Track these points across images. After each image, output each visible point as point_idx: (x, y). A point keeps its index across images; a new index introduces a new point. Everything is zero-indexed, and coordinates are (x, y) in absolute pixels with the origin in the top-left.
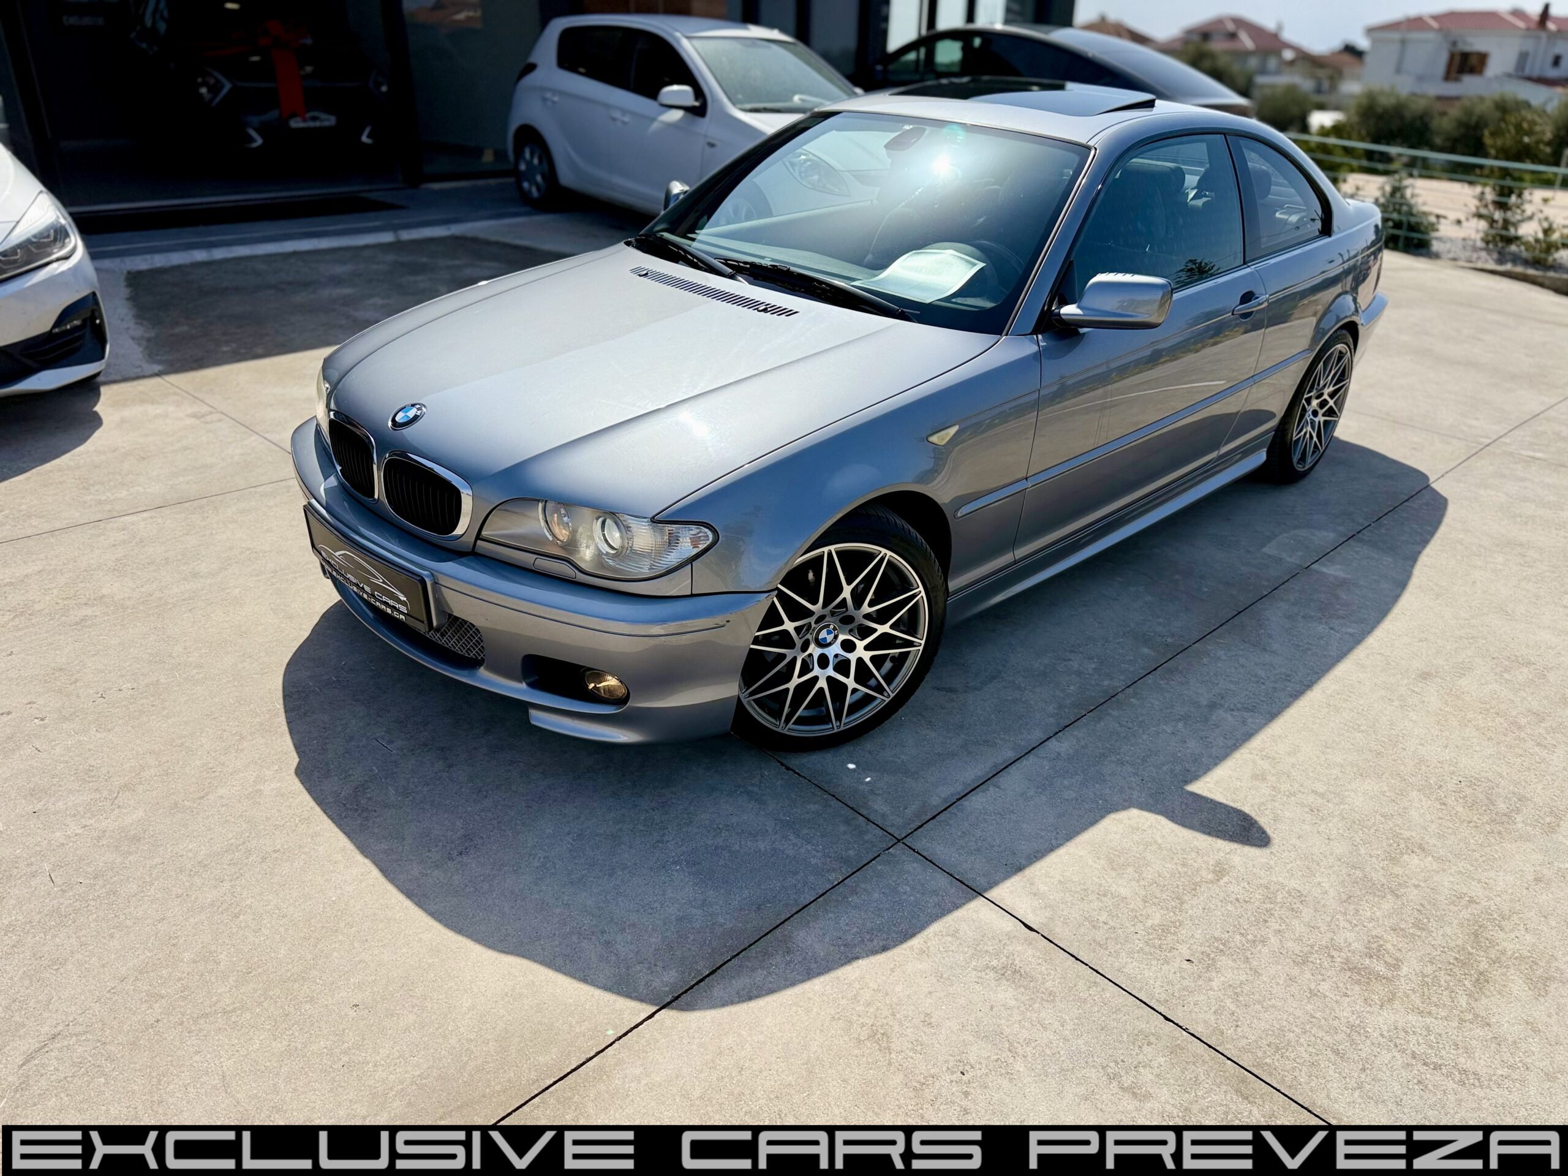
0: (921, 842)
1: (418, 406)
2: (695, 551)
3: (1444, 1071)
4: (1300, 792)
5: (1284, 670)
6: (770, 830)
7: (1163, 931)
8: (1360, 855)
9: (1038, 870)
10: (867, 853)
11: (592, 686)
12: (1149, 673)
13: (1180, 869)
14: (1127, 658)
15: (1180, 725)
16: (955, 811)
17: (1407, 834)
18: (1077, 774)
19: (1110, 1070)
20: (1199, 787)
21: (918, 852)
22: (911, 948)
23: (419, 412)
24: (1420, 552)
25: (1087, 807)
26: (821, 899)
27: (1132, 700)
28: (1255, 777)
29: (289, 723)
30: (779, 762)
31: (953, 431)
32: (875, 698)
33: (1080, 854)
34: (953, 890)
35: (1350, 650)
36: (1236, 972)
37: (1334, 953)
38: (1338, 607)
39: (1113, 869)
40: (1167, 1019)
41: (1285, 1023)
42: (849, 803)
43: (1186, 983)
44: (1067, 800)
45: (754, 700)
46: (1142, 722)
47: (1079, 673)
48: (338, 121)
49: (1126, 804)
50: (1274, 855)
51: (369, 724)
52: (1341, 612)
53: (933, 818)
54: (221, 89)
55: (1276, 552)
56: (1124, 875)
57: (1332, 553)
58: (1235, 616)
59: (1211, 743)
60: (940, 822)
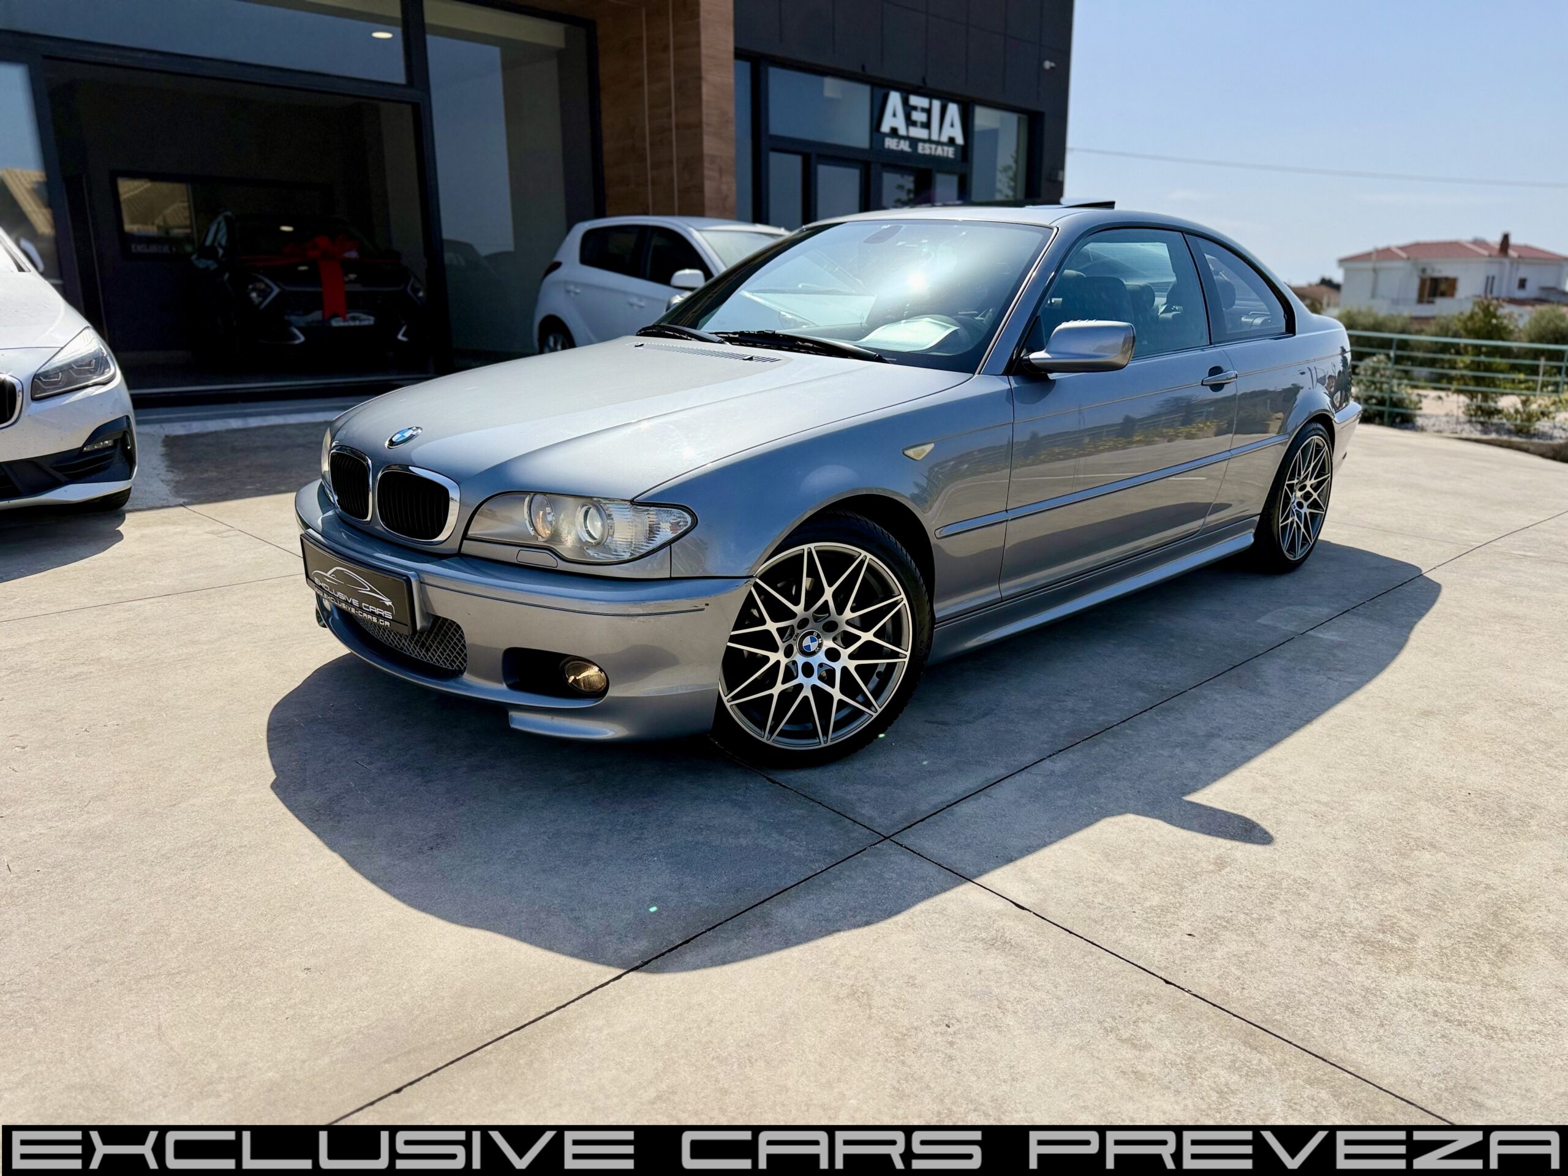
0: (910, 839)
1: (415, 428)
2: (675, 534)
3: (1469, 1026)
4: (1303, 801)
5: (1281, 709)
6: (753, 829)
7: (1162, 910)
8: (1368, 851)
9: (1030, 861)
10: (853, 847)
11: (571, 679)
12: (1145, 711)
13: (1179, 862)
14: (1122, 700)
15: (1178, 751)
16: (946, 815)
17: (1416, 835)
18: (1071, 787)
19: (1106, 1025)
20: (1198, 798)
21: (905, 847)
22: (896, 923)
23: (415, 433)
24: (1416, 622)
25: (1082, 812)
26: (803, 884)
27: (1126, 731)
28: (1255, 790)
29: (270, 749)
30: (765, 775)
32: (862, 713)
33: (1074, 849)
34: (942, 877)
35: (1349, 694)
36: (1240, 944)
37: (1345, 929)
38: (1335, 662)
39: (1108, 861)
40: (1167, 982)
41: (1294, 987)
42: (835, 809)
43: (1188, 953)
44: (1062, 807)
45: (738, 706)
46: (1138, 748)
47: (1073, 711)
48: (375, 321)
49: (1122, 810)
50: (1278, 851)
51: (350, 750)
52: (1339, 667)
53: (923, 820)
54: (270, 293)
55: (1270, 623)
56: (1121, 866)
57: (1327, 623)
58: (1231, 669)
59: (1210, 764)
60: (929, 823)
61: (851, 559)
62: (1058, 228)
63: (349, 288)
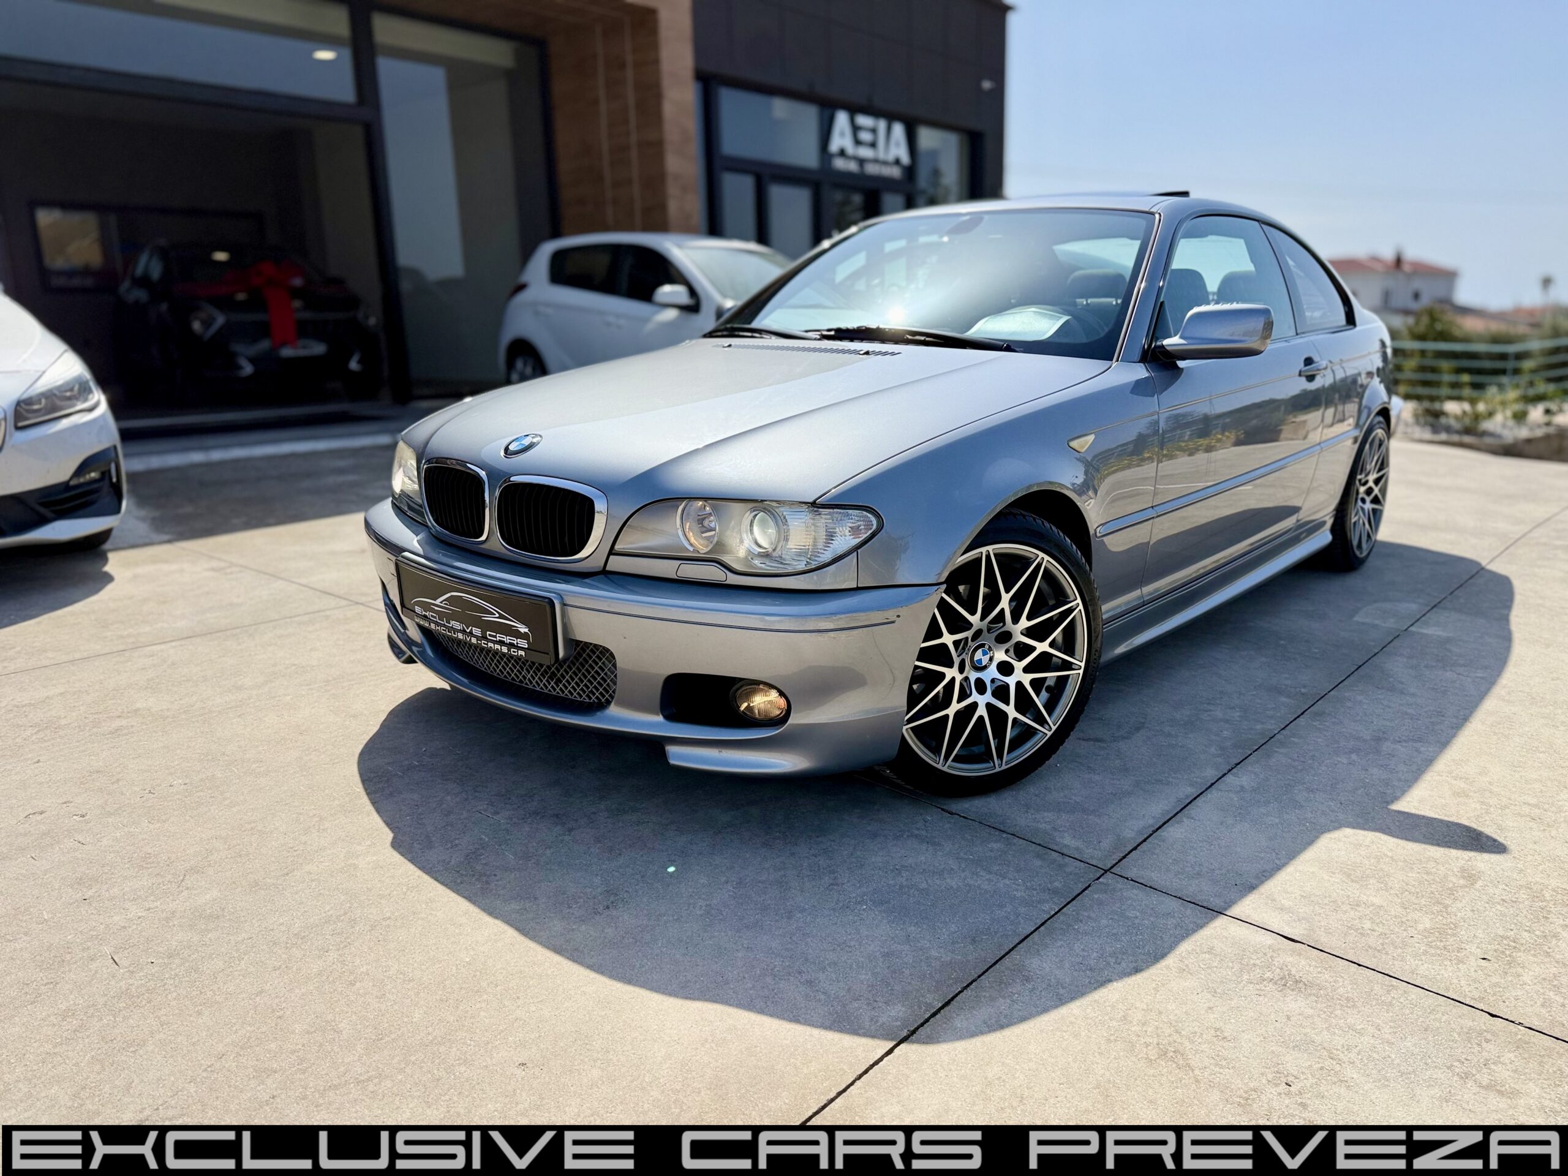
0: (1132, 871)
1: (532, 436)
4: (1511, 804)
5: (1432, 708)
6: (955, 868)
7: (1440, 933)
9: (1273, 886)
10: (1076, 883)
11: (743, 706)
12: (1298, 717)
13: (1424, 876)
14: (1269, 706)
15: (1354, 757)
16: (1156, 841)
18: (1270, 802)
19: (1457, 1070)
20: (1403, 806)
21: (1132, 880)
22: (1168, 968)
23: (533, 441)
24: (1508, 614)
25: (1296, 830)
26: (1042, 928)
27: (1292, 739)
28: (1456, 794)
29: (374, 803)
33: (1311, 870)
34: (1189, 911)
35: (1488, 690)
36: (1542, 966)
38: (1455, 658)
39: (1353, 881)
40: (1491, 1015)
43: (1494, 979)
44: (1272, 824)
45: (914, 729)
46: (1314, 756)
47: (1227, 721)
48: (328, 349)
49: (1338, 825)
50: (1519, 859)
51: (466, 799)
52: (1461, 662)
53: (1135, 848)
54: (214, 322)
55: (1368, 621)
56: (1369, 886)
57: (1423, 618)
58: (1357, 669)
59: (1394, 769)
60: (1144, 852)
61: (1025, 562)
62: (1160, 214)
63: (296, 315)
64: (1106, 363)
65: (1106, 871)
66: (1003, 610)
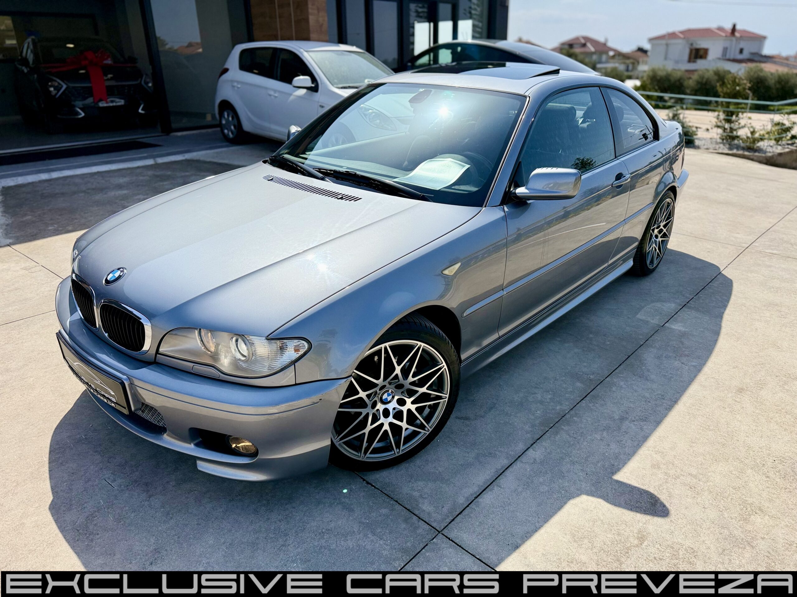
0: (453, 532)
1: (121, 269)
2: (298, 356)
4: (682, 475)
5: (659, 392)
6: (356, 531)
8: (725, 518)
10: (419, 543)
11: (234, 446)
12: (582, 400)
13: (616, 537)
14: (569, 390)
15: (605, 434)
16: (474, 507)
17: (750, 500)
18: (547, 473)
20: (621, 476)
21: (452, 540)
23: (122, 273)
24: (723, 313)
25: (555, 496)
27: (574, 418)
28: (653, 466)
29: (50, 471)
30: (362, 478)
31: (457, 266)
32: (420, 433)
33: (554, 532)
34: (476, 568)
35: (695, 376)
38: (684, 349)
39: (575, 541)
42: (406, 506)
44: (543, 492)
45: (344, 443)
46: (582, 433)
47: (541, 402)
48: (125, 102)
49: (580, 493)
50: (673, 522)
51: (102, 469)
52: (687, 353)
53: (461, 513)
54: (61, 88)
55: (643, 318)
56: (583, 546)
57: (675, 316)
58: (627, 359)
59: (624, 444)
60: (465, 516)
61: (411, 347)
62: (529, 97)
63: (108, 83)
64: (479, 208)
65: (439, 532)
66: (397, 375)
